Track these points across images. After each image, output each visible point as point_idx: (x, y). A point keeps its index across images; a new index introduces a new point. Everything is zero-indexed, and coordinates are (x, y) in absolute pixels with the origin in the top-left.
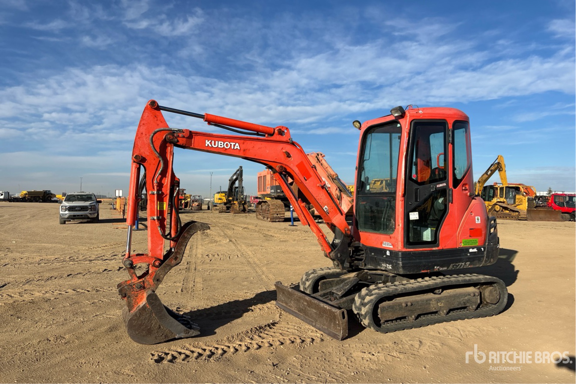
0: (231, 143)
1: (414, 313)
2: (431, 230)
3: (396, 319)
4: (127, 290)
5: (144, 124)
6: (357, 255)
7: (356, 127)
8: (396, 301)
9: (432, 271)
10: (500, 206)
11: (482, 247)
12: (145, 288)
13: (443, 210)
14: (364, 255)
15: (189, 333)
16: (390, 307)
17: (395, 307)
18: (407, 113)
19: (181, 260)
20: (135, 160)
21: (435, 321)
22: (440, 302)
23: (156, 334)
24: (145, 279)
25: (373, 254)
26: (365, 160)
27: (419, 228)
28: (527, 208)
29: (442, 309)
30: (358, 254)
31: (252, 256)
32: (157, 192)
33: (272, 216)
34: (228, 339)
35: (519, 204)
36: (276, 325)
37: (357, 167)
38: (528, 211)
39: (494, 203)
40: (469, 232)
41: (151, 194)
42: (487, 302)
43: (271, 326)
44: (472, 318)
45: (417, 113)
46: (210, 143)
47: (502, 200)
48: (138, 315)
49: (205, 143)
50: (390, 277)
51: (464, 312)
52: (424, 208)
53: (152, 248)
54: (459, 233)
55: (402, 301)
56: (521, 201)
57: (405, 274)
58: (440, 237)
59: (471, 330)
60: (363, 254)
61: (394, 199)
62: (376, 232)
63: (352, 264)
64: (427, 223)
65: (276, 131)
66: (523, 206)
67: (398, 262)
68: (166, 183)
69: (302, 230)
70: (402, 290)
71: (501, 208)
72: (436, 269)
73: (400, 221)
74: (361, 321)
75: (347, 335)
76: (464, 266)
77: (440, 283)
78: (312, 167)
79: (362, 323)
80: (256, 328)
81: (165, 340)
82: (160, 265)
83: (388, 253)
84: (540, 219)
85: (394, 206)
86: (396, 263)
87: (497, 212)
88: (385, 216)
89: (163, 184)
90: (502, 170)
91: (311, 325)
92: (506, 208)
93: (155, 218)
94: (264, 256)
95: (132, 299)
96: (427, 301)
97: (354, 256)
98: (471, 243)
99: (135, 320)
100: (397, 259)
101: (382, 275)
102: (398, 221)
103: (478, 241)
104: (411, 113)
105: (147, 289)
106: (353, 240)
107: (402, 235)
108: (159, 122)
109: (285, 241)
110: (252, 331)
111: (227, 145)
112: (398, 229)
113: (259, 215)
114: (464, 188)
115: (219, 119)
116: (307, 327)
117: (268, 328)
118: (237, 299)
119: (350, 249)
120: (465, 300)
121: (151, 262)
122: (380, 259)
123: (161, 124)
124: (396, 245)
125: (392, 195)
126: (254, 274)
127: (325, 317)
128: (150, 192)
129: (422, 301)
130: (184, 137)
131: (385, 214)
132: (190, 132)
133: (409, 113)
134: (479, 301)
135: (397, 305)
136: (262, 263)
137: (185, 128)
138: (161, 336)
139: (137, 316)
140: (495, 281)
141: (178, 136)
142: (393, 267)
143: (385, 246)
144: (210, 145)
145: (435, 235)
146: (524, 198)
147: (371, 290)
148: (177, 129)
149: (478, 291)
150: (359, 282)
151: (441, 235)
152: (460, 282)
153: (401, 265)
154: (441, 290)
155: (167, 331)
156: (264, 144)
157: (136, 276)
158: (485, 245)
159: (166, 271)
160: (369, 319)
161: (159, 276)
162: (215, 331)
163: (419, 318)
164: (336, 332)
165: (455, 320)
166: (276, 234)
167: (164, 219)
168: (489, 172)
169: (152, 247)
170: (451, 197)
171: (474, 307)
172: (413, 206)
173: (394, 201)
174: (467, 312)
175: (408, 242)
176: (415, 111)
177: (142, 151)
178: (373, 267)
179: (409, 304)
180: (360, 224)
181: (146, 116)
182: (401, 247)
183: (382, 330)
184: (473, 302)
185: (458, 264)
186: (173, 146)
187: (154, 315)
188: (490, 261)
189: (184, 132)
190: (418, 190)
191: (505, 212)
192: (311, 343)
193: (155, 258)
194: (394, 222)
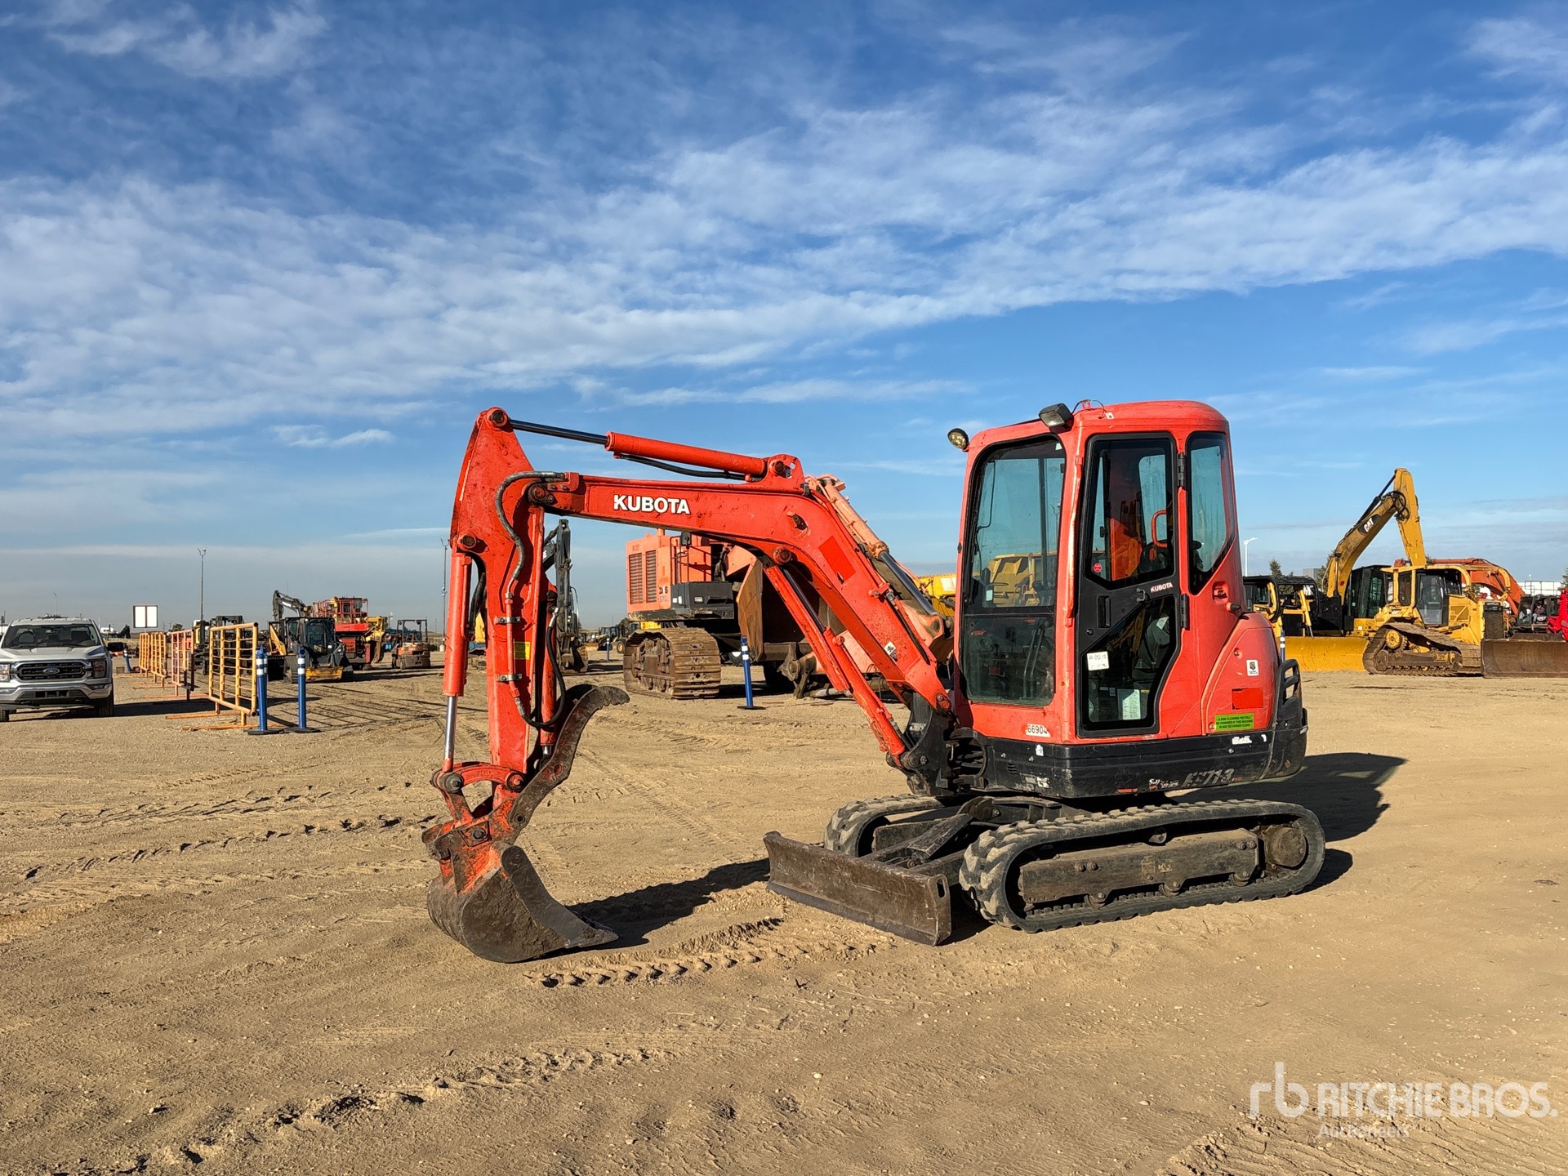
0: (669, 500)
1: (1102, 887)
2: (1141, 694)
3: (1062, 902)
4: (452, 843)
5: (478, 464)
6: (964, 760)
7: (956, 444)
8: (1059, 860)
9: (1143, 790)
10: (1401, 632)
11: (1263, 733)
12: (491, 839)
13: (1166, 646)
14: (981, 760)
15: (594, 936)
16: (1044, 872)
17: (1057, 872)
18: (1077, 419)
19: (569, 774)
20: (462, 547)
21: (1151, 906)
22: (1164, 862)
23: (524, 939)
24: (490, 817)
25: (1004, 755)
26: (981, 527)
27: (1112, 690)
28: (1482, 637)
29: (1169, 879)
30: (968, 756)
31: (660, 790)
32: (511, 619)
33: (679, 681)
34: (683, 947)
35: (1460, 624)
36: (779, 923)
37: (960, 544)
38: (1487, 646)
39: (1380, 624)
40: (1230, 699)
41: (497, 624)
42: (1277, 865)
43: (771, 925)
44: (1241, 900)
45: (1100, 418)
46: (623, 501)
47: (1406, 612)
48: (485, 898)
49: (614, 503)
50: (1044, 809)
51: (1223, 888)
52: (1126, 641)
53: (501, 747)
54: (1206, 700)
55: (1074, 859)
56: (1465, 615)
57: (1080, 797)
58: (1160, 710)
59: (1232, 921)
60: (981, 757)
61: (1052, 622)
62: (1009, 702)
63: (954, 781)
64: (1131, 678)
65: (770, 466)
66: (1472, 632)
67: (1063, 770)
68: (528, 598)
69: (783, 721)
70: (1072, 833)
71: (1404, 639)
72: (1152, 785)
73: (1066, 674)
74: (979, 908)
75: (949, 933)
76: (1220, 779)
77: (1161, 817)
78: (856, 550)
79: (982, 910)
80: (740, 927)
81: (541, 952)
82: (523, 784)
83: (1039, 751)
84: (1524, 670)
85: (1052, 637)
86: (1059, 772)
87: (1393, 651)
88: (1030, 663)
89: (523, 601)
90: (1408, 517)
91: (862, 922)
92: (1418, 640)
93: (510, 678)
94: (697, 790)
95: (463, 862)
96: (1132, 859)
97: (958, 762)
98: (1236, 724)
99: (478, 907)
100: (1061, 764)
101: (1026, 806)
102: (1061, 673)
103: (1252, 718)
104: (1088, 418)
105: (496, 840)
106: (955, 724)
107: (1071, 706)
108: (510, 458)
109: (742, 751)
110: (733, 933)
111: (661, 505)
112: (1062, 694)
113: (633, 678)
114: (1216, 593)
115: (641, 444)
116: (854, 926)
117: (766, 928)
118: (667, 881)
119: (948, 745)
120: (1224, 858)
121: (502, 778)
122: (1021, 766)
123: (515, 463)
124: (1057, 730)
125: (1047, 614)
126: (686, 831)
127: (896, 899)
128: (496, 620)
129: (1121, 859)
130: (567, 490)
131: (1032, 658)
132: (581, 477)
133: (1083, 419)
134: (1256, 862)
135: (1062, 868)
136: (697, 807)
137: (569, 471)
138: (535, 942)
139: (482, 899)
140: (1293, 813)
141: (556, 488)
142: (1050, 782)
143: (1031, 734)
144: (624, 508)
145: (1149, 704)
146: (1474, 605)
147: (1001, 834)
148: (552, 474)
149: (1254, 837)
150: (972, 823)
151: (1162, 704)
152: (1211, 816)
153: (1071, 777)
154: (1165, 835)
155: (546, 931)
156: (745, 498)
157: (469, 811)
158: (1270, 726)
159: (538, 799)
160: (997, 899)
161: (523, 809)
162: (644, 937)
163: (1115, 901)
164: (923, 928)
165: (1198, 904)
166: (707, 732)
167: (526, 681)
168: (1370, 523)
169: (502, 743)
170: (1185, 616)
171: (1245, 874)
172: (1096, 638)
173: (1052, 628)
174: (1230, 887)
175: (1085, 724)
176: (1095, 414)
177: (476, 525)
178: (1004, 788)
179: (1090, 866)
180: (970, 686)
181: (482, 444)
182: (1070, 733)
183: (1028, 924)
184: (1242, 864)
185: (1205, 773)
186: (542, 513)
187: (518, 897)
188: (1284, 765)
189: (567, 480)
190: (1107, 600)
191: (1416, 651)
192: (871, 951)
193: (511, 770)
194: (1052, 678)
